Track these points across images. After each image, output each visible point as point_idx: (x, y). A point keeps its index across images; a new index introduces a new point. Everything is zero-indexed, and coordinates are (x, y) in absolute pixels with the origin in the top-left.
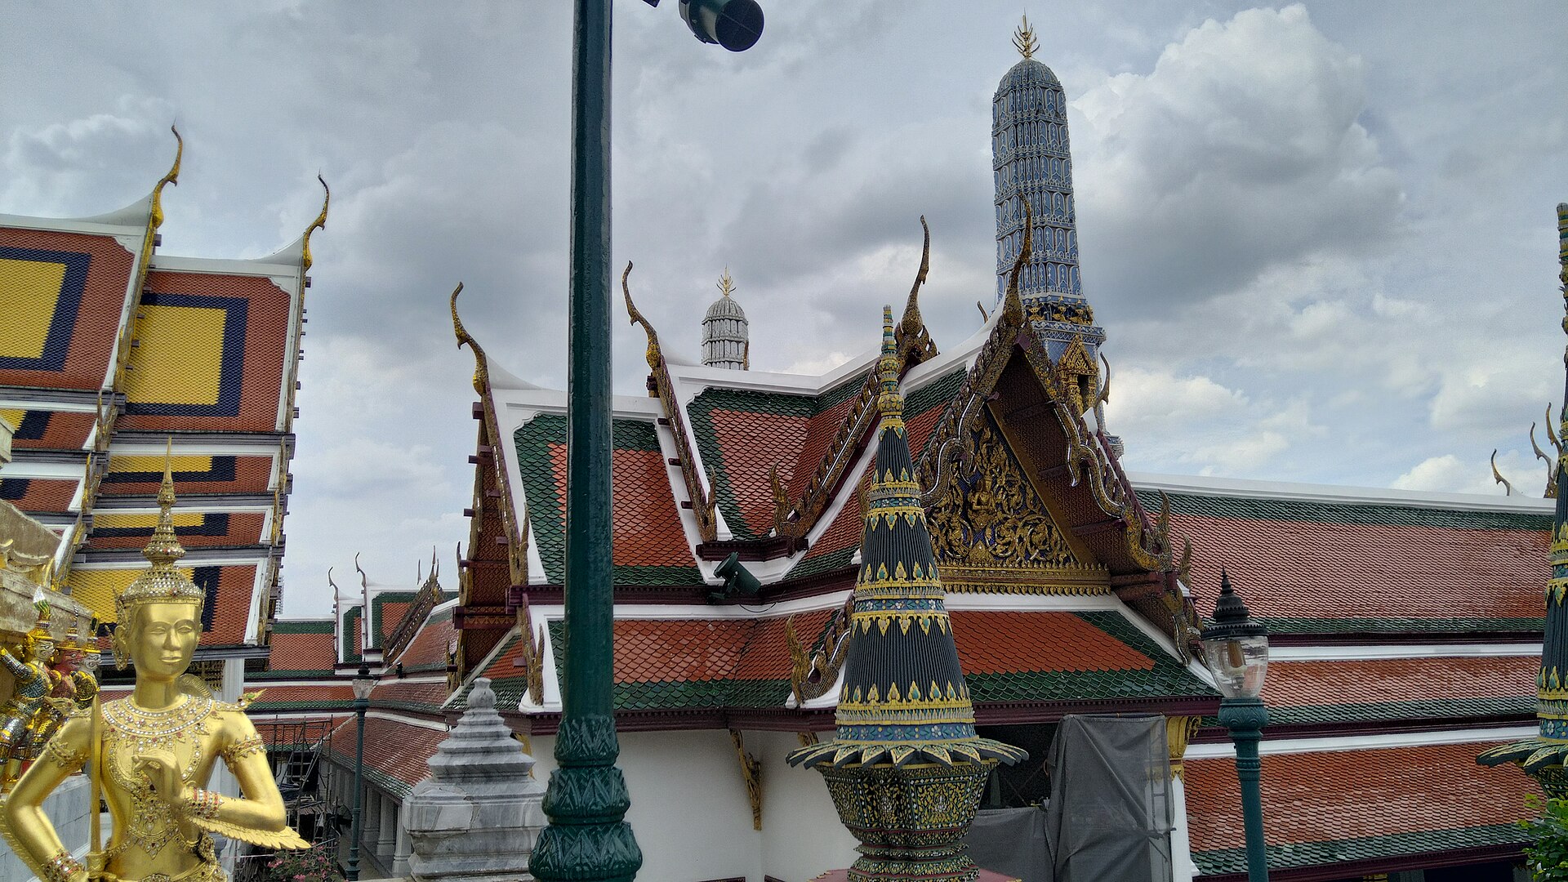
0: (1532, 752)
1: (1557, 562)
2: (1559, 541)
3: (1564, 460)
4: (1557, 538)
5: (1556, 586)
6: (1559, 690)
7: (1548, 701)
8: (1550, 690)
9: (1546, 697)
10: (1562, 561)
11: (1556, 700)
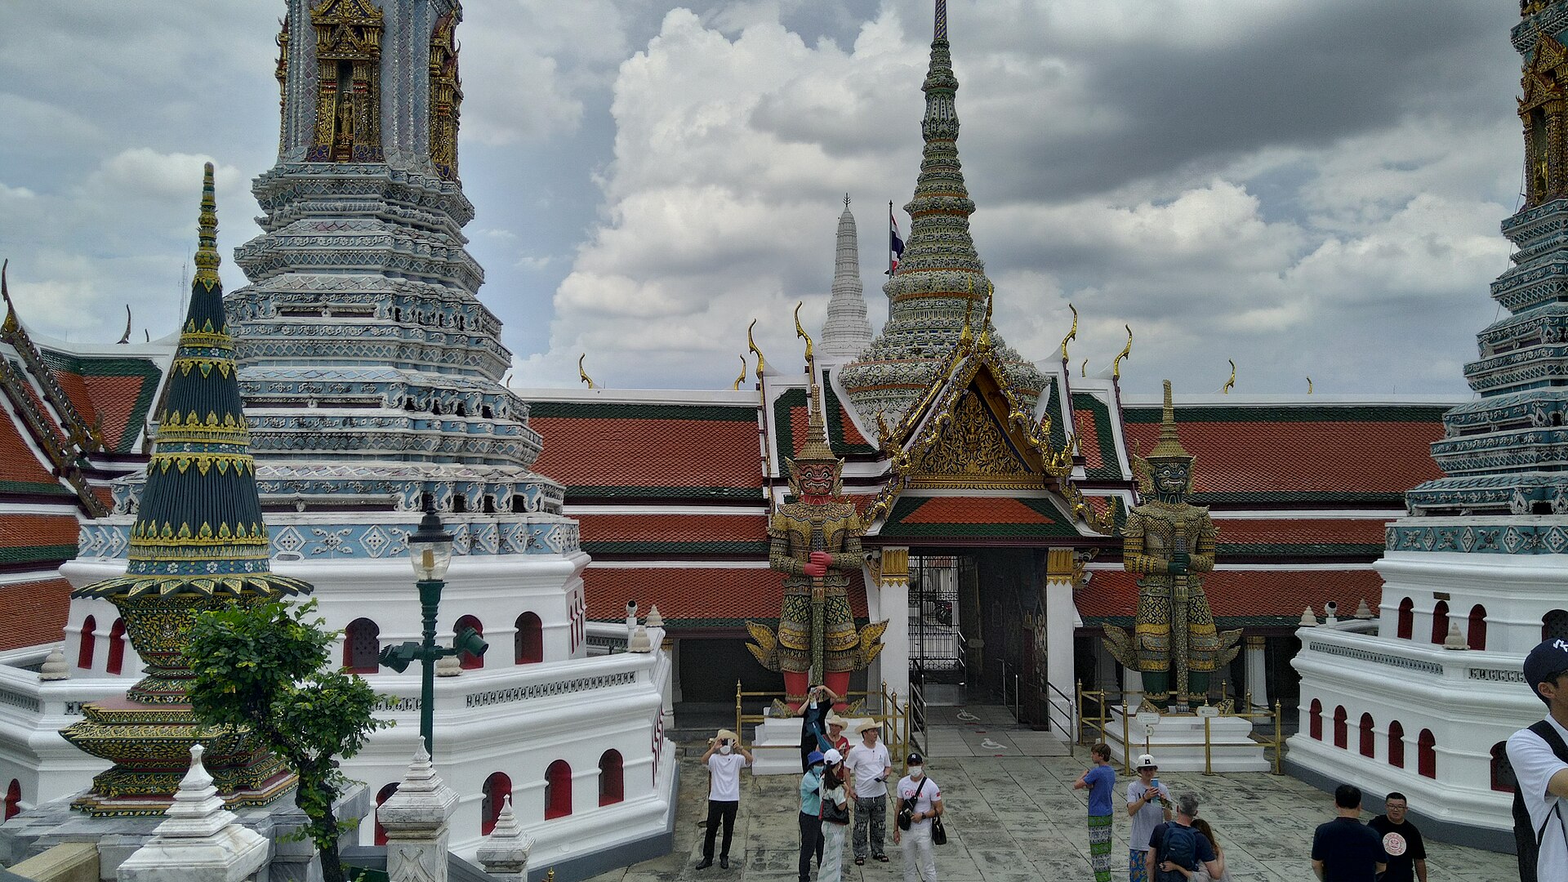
0: (132, 585)
1: (165, 440)
2: (170, 424)
3: (183, 362)
4: (168, 421)
5: (163, 459)
6: (155, 538)
7: (144, 547)
8: (147, 538)
9: (142, 544)
10: (171, 440)
11: (151, 546)
